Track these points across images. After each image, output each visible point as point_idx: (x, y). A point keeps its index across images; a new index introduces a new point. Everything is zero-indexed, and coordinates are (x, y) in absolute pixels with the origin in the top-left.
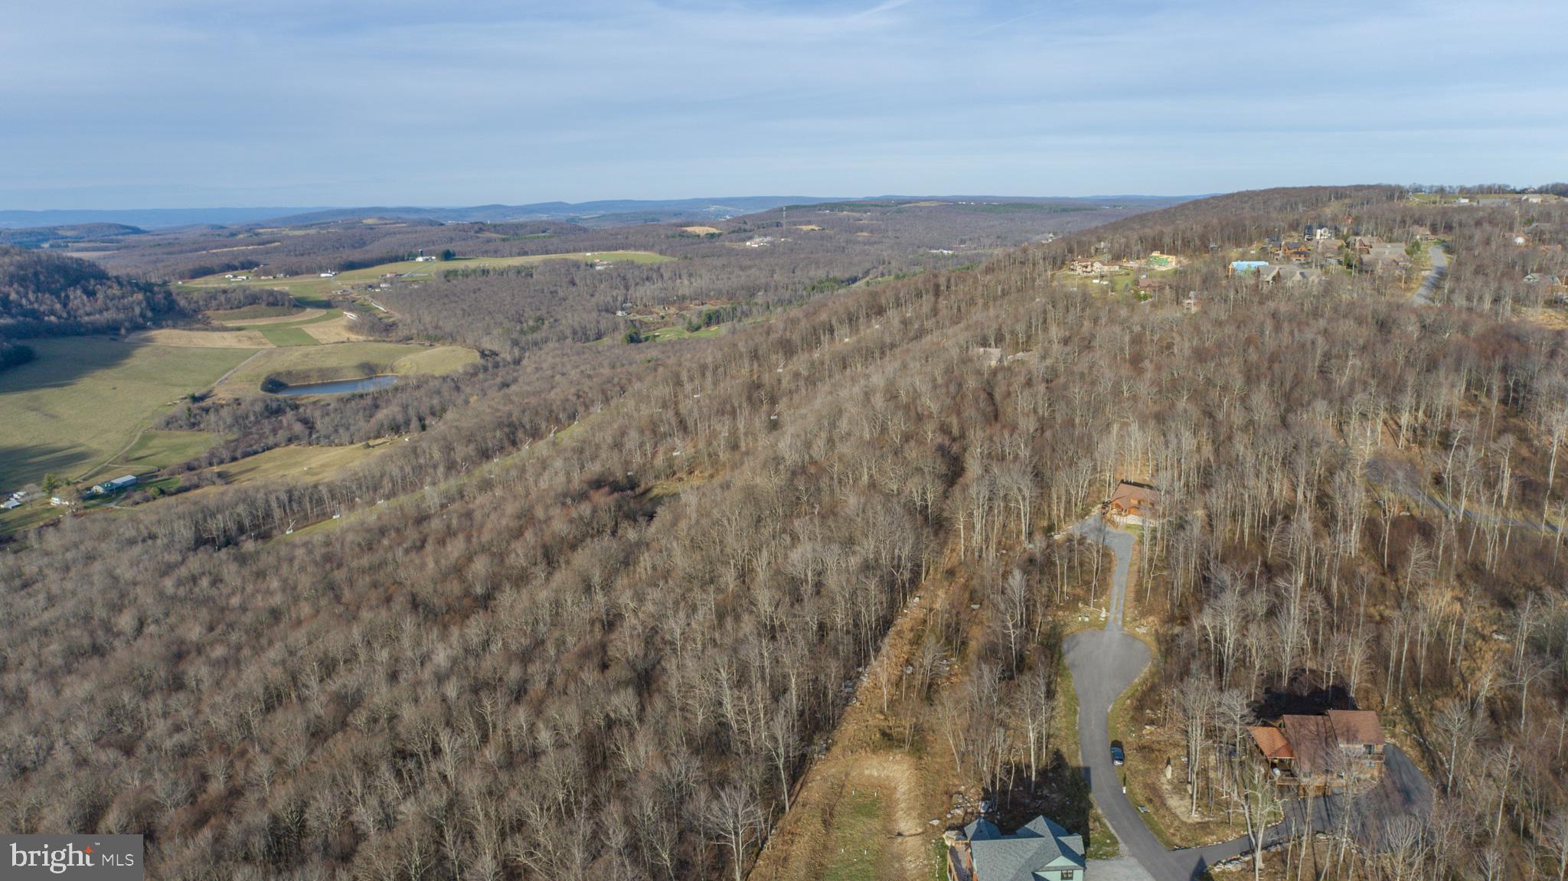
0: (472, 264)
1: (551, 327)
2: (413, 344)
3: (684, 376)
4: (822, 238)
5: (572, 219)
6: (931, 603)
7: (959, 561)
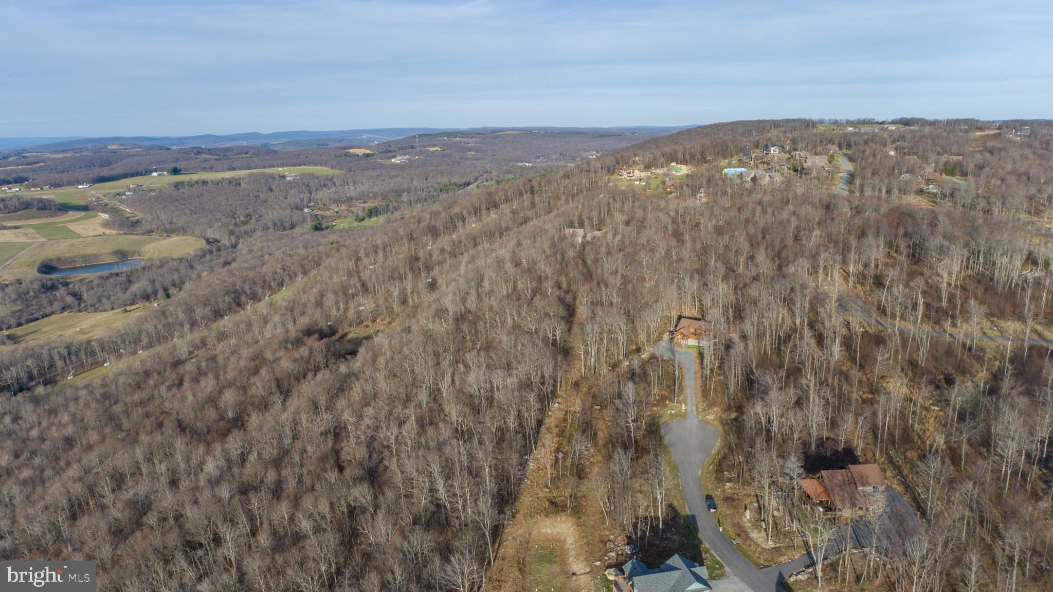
0: (195, 177)
1: (257, 221)
2: (154, 236)
3: (362, 253)
4: (444, 156)
5: (265, 145)
6: (567, 407)
7: (581, 376)
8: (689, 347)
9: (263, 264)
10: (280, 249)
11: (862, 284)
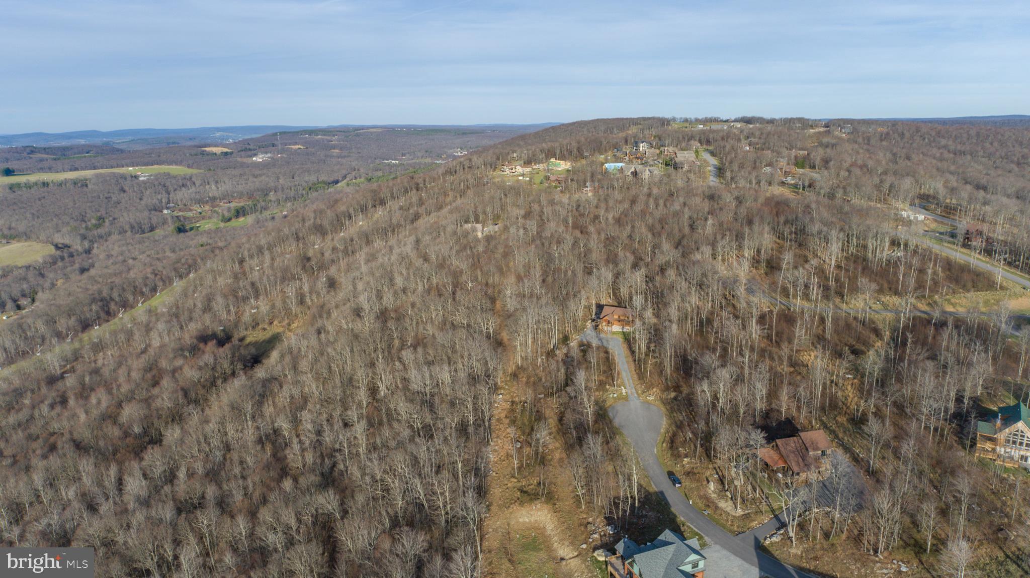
0: (32, 178)
1: (112, 224)
4: (308, 154)
6: (512, 397)
7: (517, 366)
8: (614, 333)
9: (129, 269)
10: (144, 252)
11: (756, 268)
